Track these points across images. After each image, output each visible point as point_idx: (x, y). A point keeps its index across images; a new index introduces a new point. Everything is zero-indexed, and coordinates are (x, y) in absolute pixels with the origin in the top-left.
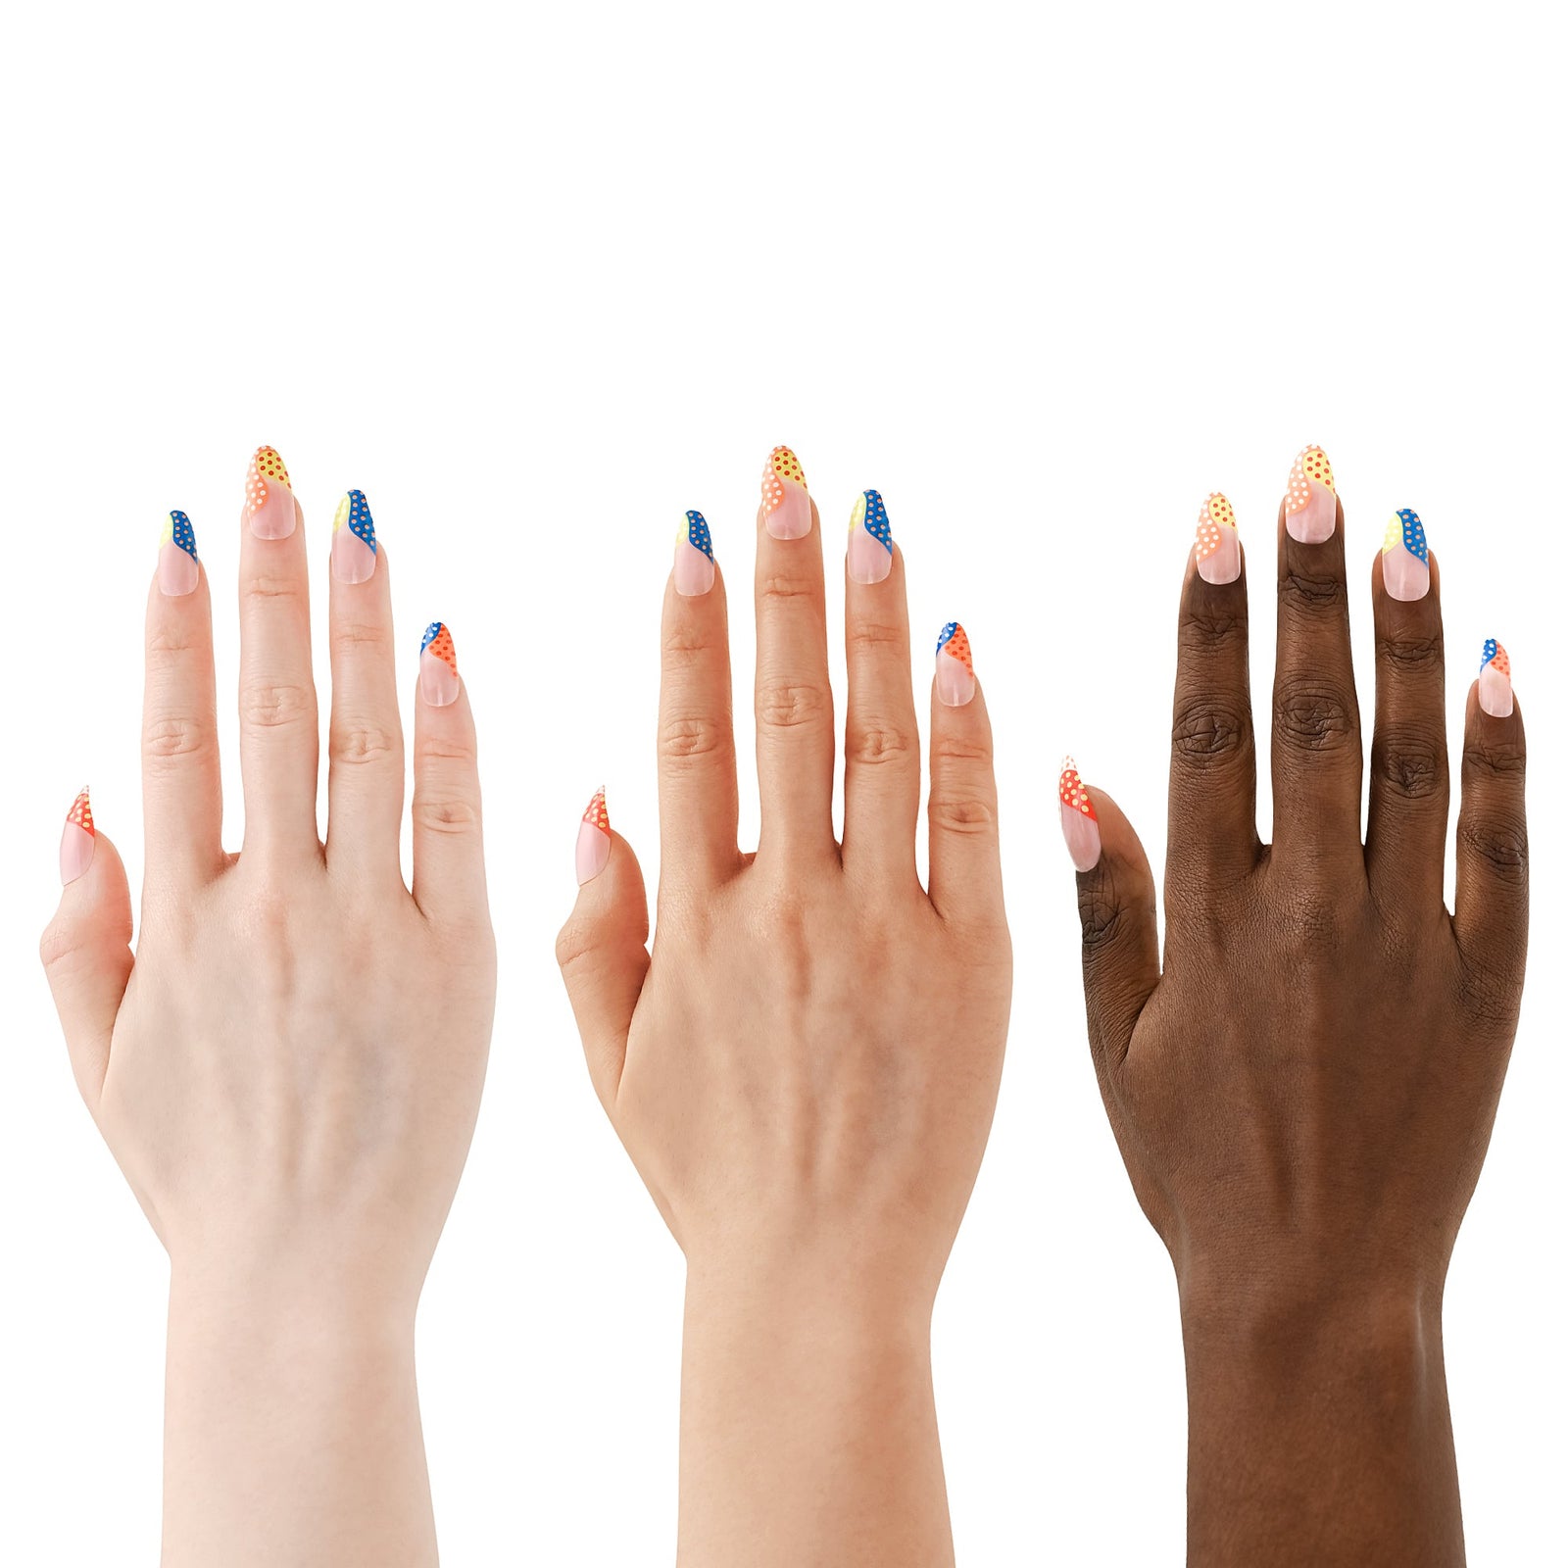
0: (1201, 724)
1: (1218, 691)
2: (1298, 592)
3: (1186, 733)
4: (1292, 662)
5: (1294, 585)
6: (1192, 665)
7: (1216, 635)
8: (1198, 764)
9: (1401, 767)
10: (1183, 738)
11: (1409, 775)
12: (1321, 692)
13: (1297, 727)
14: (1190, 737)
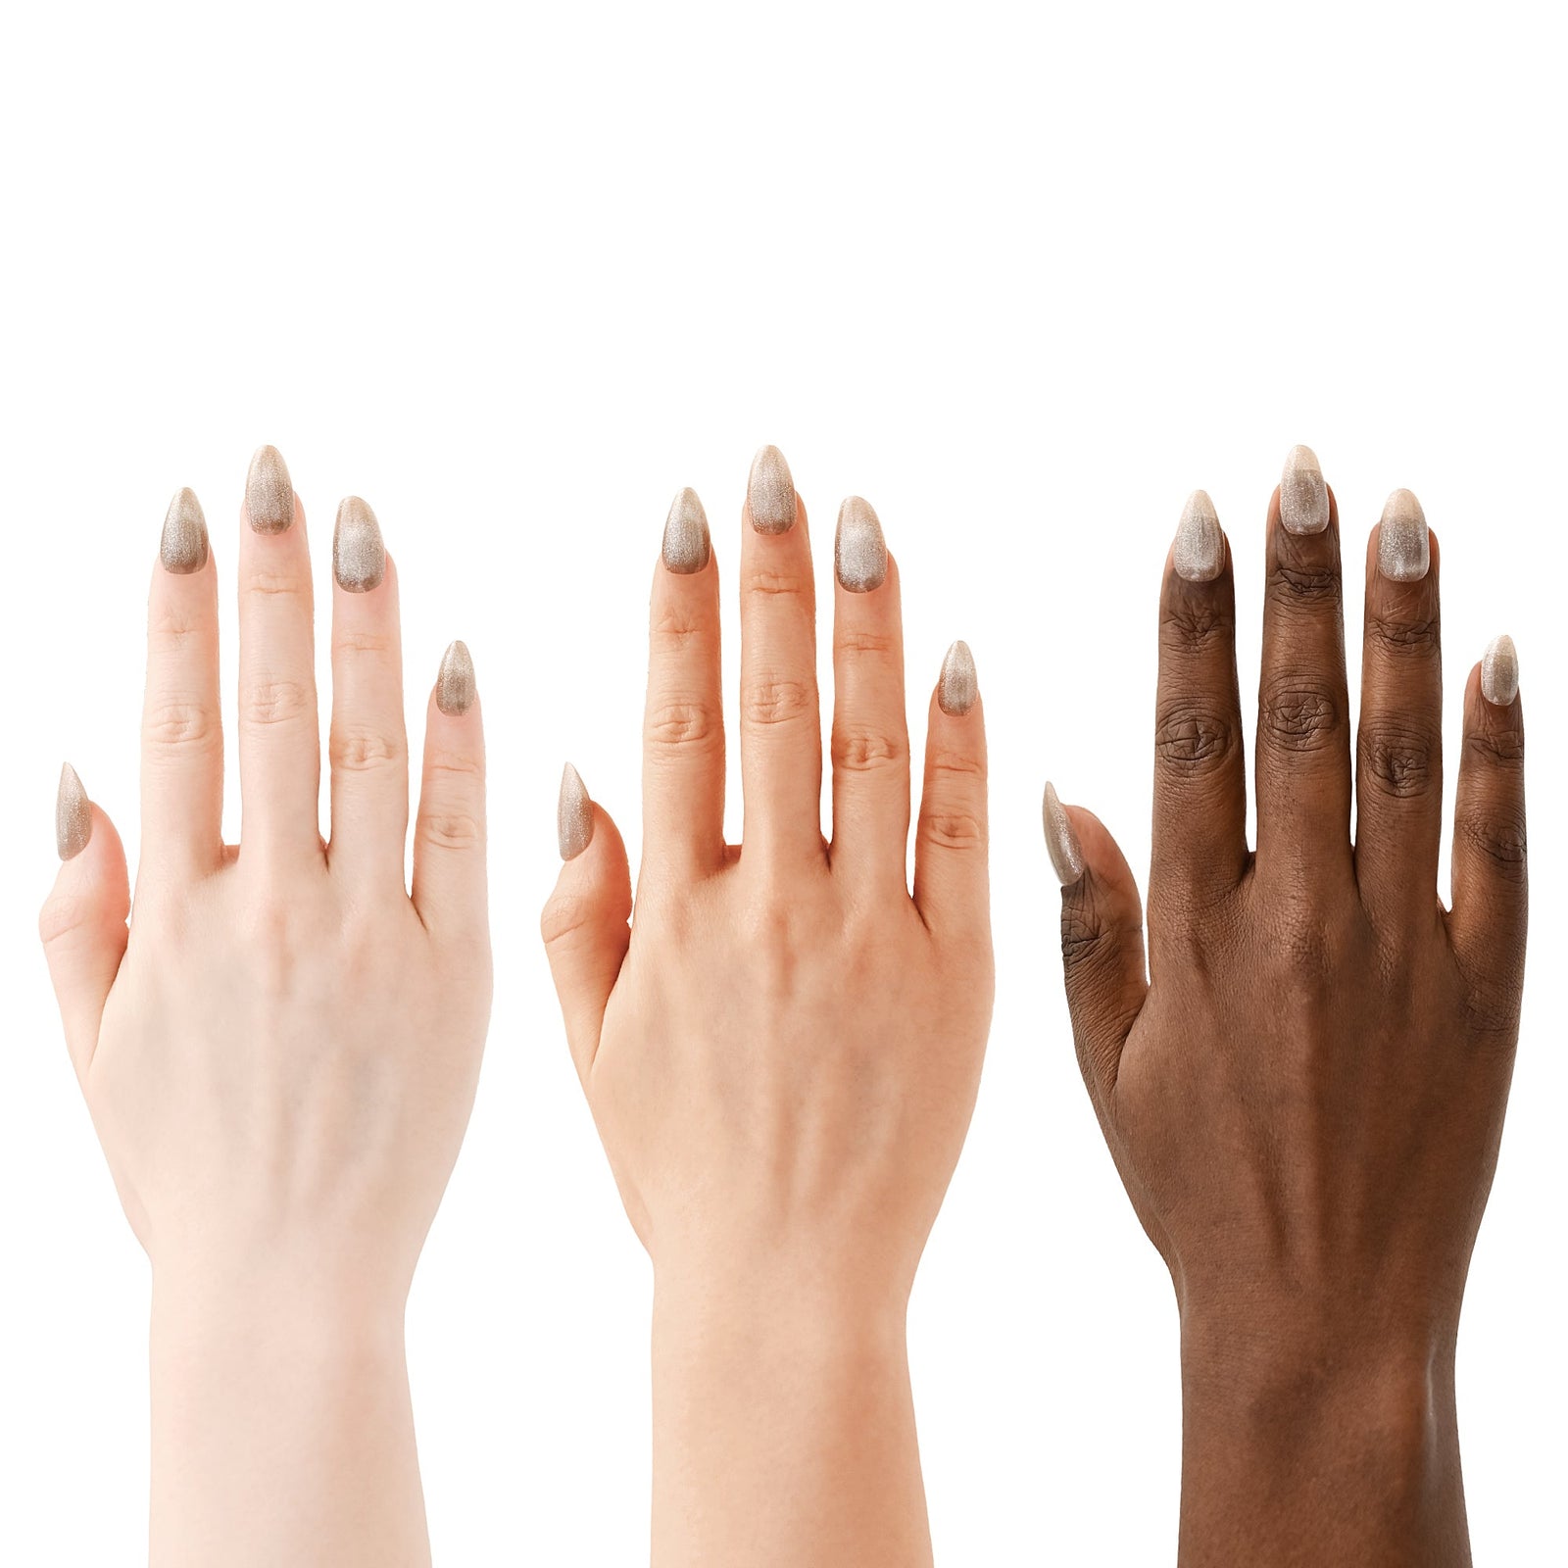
0: (1183, 730)
1: (1201, 694)
2: (1288, 586)
3: (1168, 738)
4: (1280, 660)
5: (1284, 579)
6: (1173, 666)
7: (1198, 635)
8: (1181, 772)
9: (1388, 761)
10: (1164, 743)
11: (1398, 769)
12: (1310, 688)
13: (1283, 727)
14: (1172, 742)
